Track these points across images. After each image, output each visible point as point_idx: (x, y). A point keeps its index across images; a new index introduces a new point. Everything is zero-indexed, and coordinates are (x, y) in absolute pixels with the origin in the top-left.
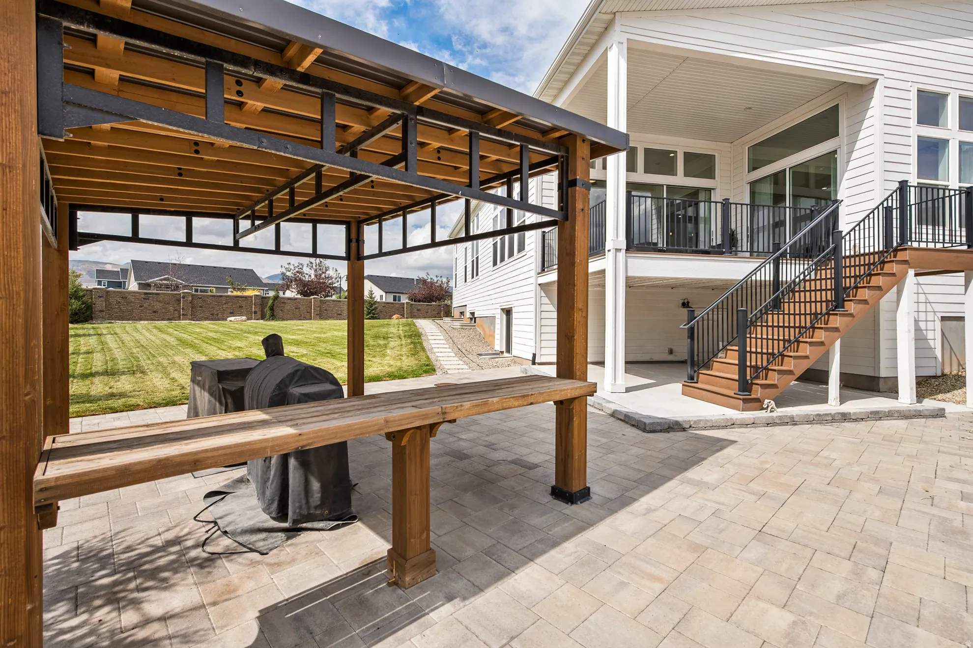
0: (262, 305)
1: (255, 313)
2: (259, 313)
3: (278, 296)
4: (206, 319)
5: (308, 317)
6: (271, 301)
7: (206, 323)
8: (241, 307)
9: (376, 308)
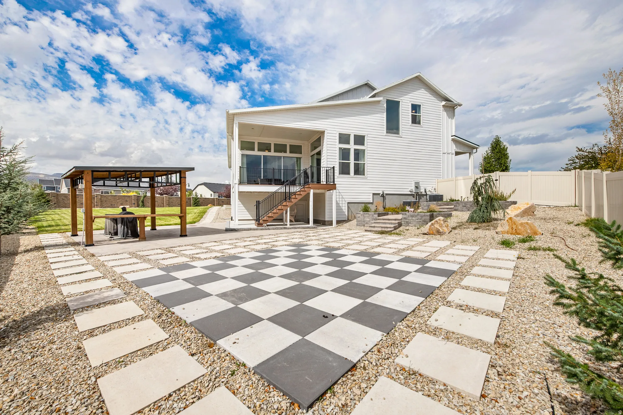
0: (137, 200)
1: (134, 204)
2: (136, 204)
3: (146, 196)
4: (108, 207)
5: (162, 206)
6: (142, 198)
7: (108, 209)
8: (126, 201)
9: (198, 201)
